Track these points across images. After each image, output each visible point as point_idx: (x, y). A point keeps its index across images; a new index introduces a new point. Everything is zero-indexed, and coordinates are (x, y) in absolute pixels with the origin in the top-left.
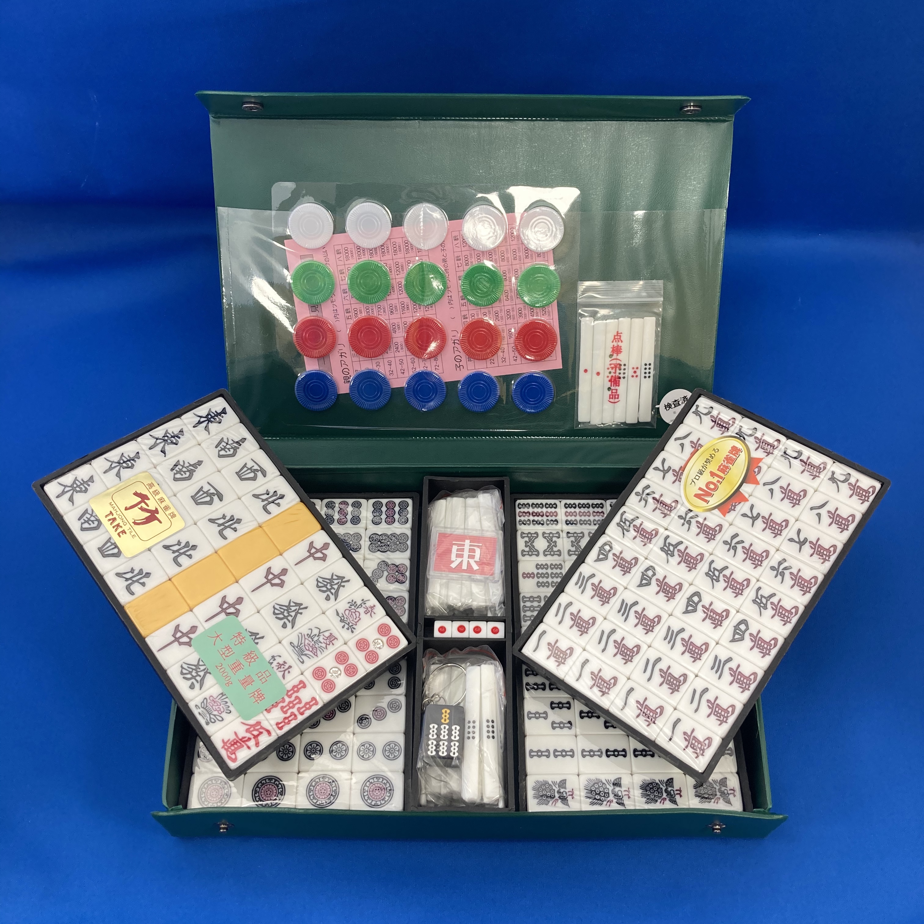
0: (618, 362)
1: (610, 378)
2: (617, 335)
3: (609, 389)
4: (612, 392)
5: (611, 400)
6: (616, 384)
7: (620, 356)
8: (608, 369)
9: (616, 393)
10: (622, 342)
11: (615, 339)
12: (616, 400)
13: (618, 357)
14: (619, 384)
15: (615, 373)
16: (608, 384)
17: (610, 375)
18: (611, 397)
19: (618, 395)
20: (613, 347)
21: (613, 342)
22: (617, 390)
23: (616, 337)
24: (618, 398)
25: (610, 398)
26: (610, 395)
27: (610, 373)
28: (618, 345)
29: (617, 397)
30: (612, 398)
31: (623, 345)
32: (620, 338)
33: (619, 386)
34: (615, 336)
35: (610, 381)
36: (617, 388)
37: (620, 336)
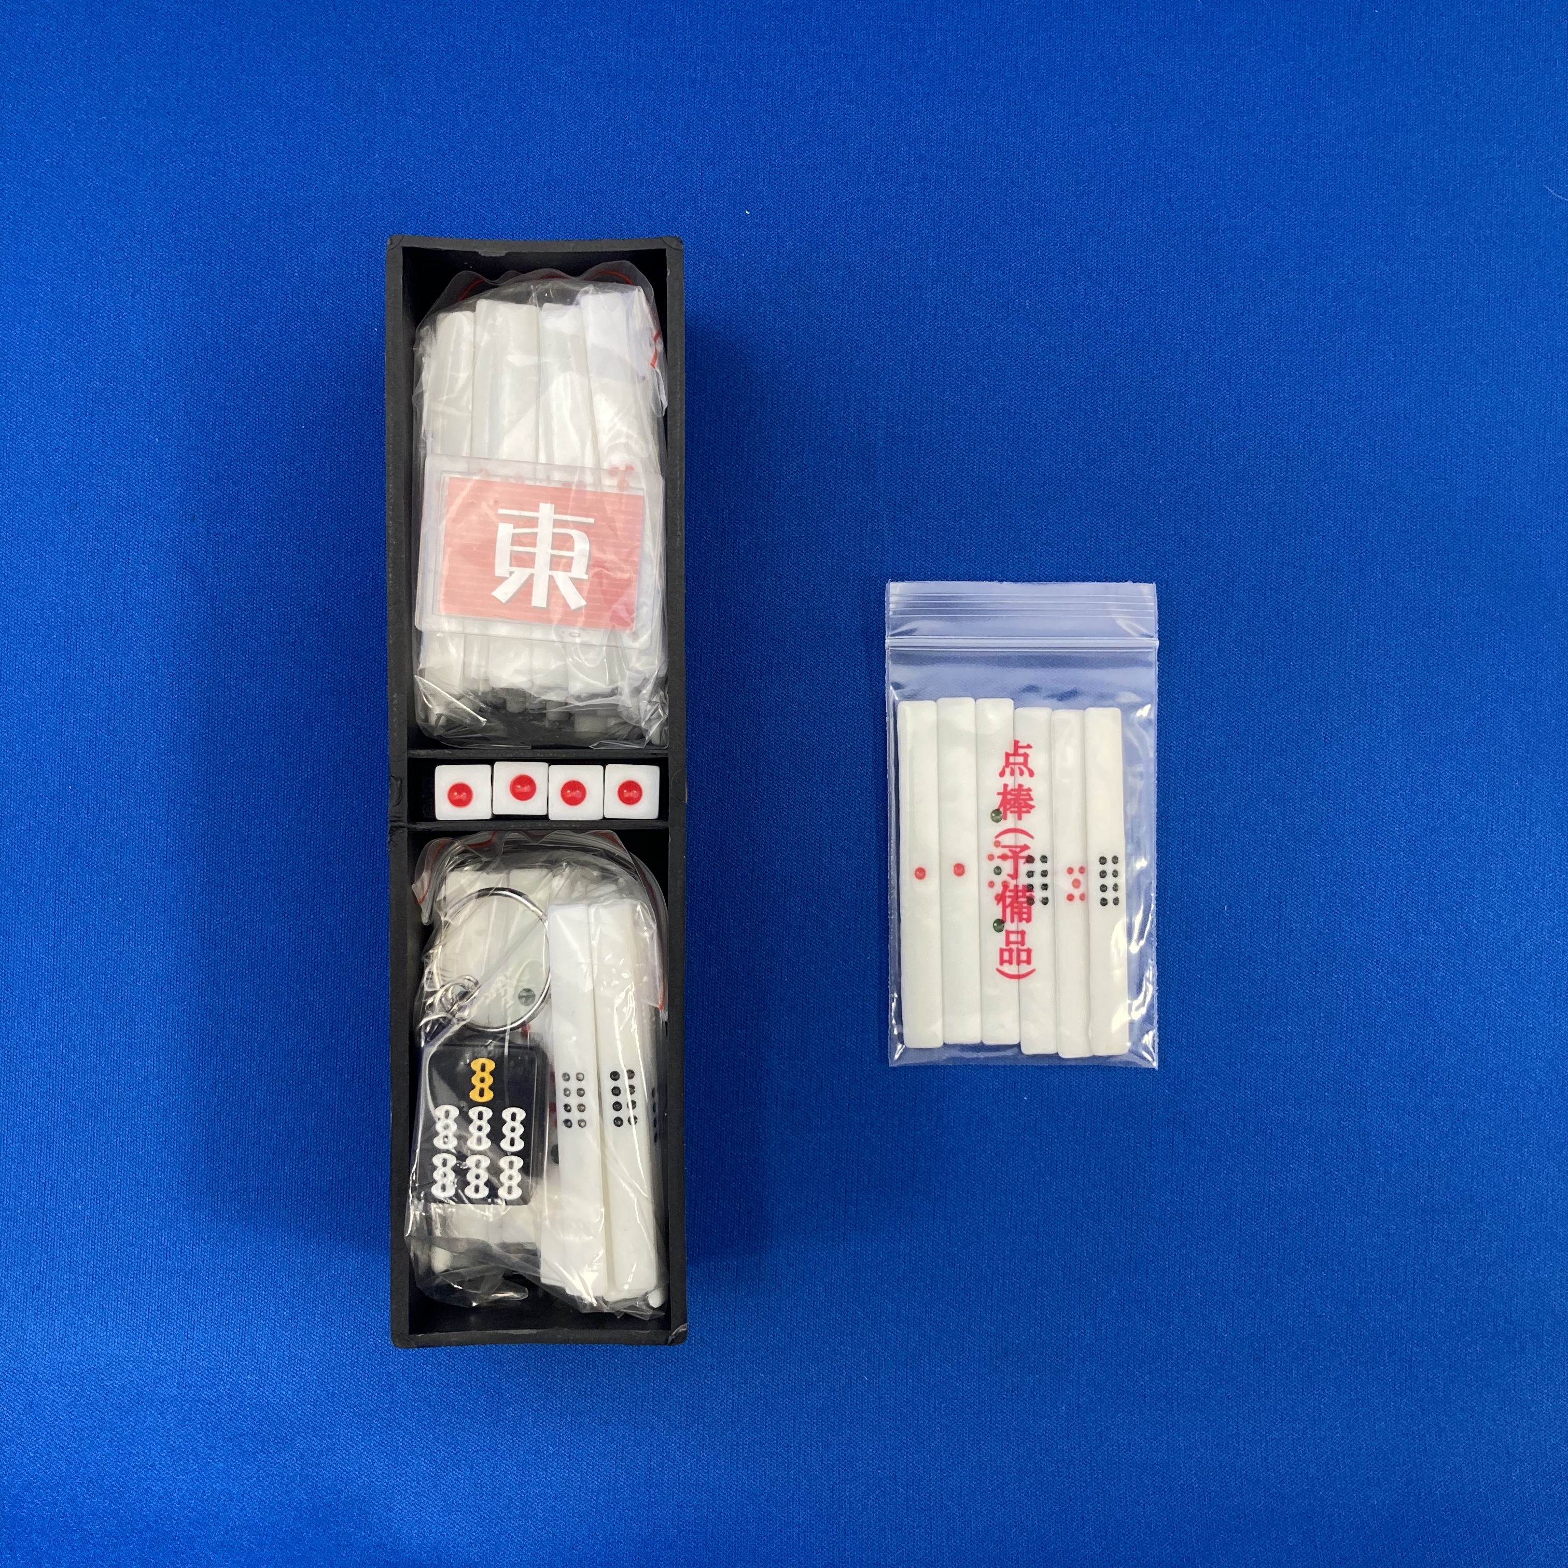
0: (1023, 840)
1: (998, 889)
2: (1016, 754)
3: (999, 924)
4: (1008, 942)
5: (1006, 968)
6: (1020, 914)
7: (1029, 822)
8: (991, 857)
9: (1023, 943)
10: (1031, 774)
11: (1007, 764)
12: (1024, 968)
13: (1021, 825)
14: (1029, 914)
15: (1015, 876)
16: (996, 912)
17: (998, 880)
18: (1006, 956)
19: (1029, 951)
20: (1005, 792)
21: (1002, 774)
22: (1023, 933)
23: (1011, 759)
24: (1028, 962)
25: (1002, 962)
26: (1002, 951)
27: (998, 871)
28: (1020, 786)
29: (1024, 956)
30: (1010, 962)
31: (1038, 787)
32: (1025, 763)
33: (1029, 920)
34: (1008, 755)
35: (1000, 898)
36: (1023, 926)
37: (1026, 756)
